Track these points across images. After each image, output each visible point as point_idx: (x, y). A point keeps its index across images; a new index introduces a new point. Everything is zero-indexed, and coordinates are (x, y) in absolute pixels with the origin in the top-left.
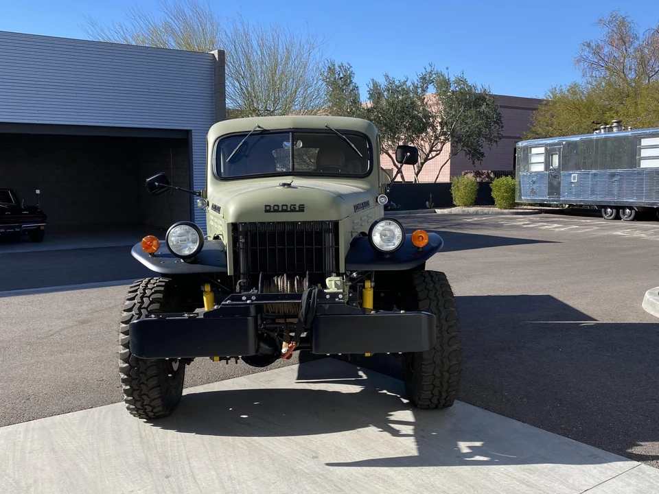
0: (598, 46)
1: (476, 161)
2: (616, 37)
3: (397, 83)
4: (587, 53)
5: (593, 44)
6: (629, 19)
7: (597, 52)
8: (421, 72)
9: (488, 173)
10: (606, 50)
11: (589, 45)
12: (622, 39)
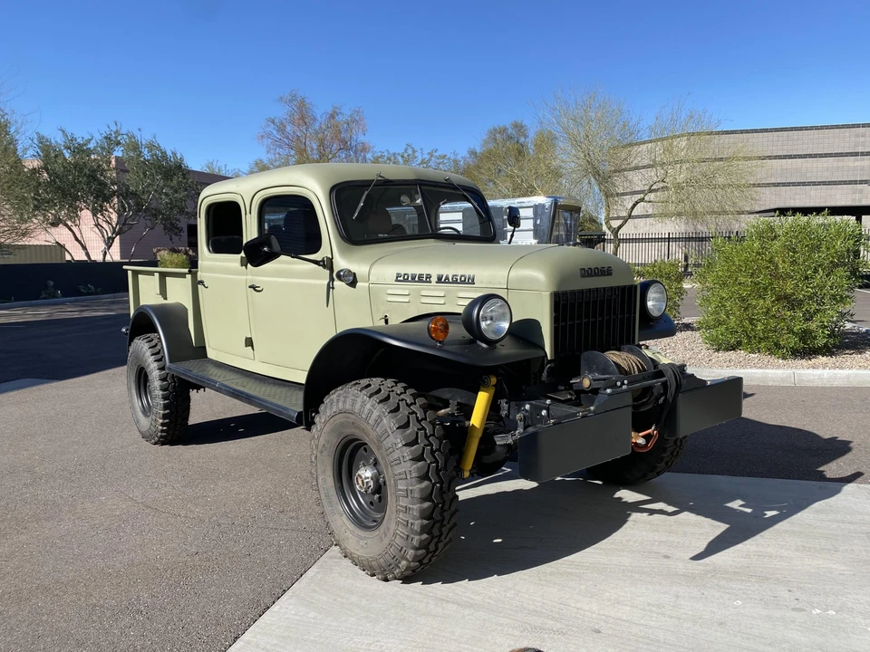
0: (282, 123)
1: (173, 237)
2: (297, 117)
3: (79, 140)
4: (271, 128)
5: (277, 121)
6: (307, 101)
7: (281, 129)
8: (105, 131)
9: (186, 250)
10: (289, 128)
11: (273, 122)
12: (302, 118)
